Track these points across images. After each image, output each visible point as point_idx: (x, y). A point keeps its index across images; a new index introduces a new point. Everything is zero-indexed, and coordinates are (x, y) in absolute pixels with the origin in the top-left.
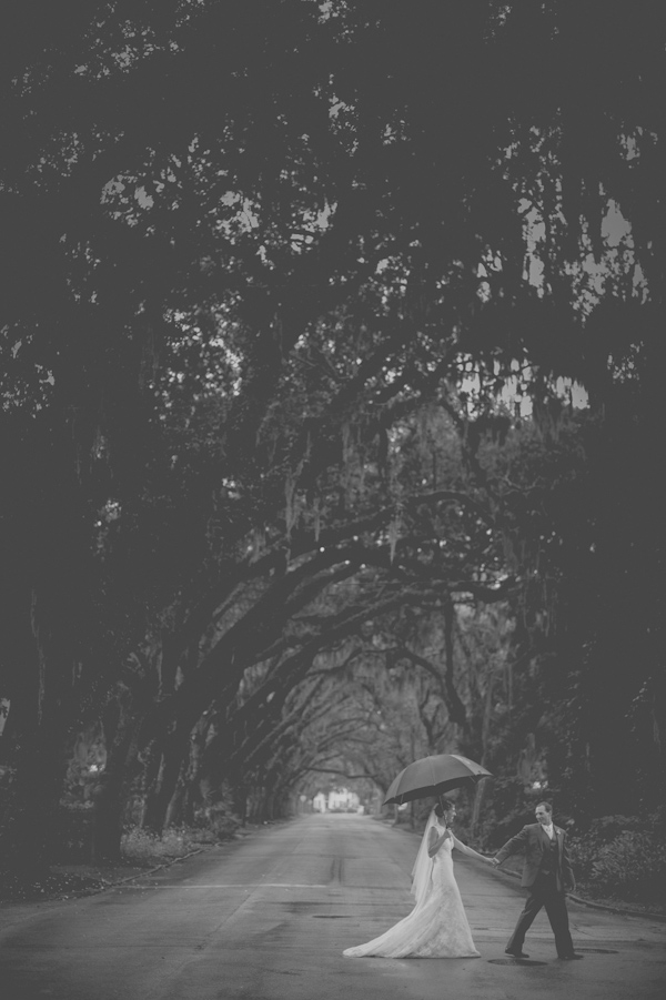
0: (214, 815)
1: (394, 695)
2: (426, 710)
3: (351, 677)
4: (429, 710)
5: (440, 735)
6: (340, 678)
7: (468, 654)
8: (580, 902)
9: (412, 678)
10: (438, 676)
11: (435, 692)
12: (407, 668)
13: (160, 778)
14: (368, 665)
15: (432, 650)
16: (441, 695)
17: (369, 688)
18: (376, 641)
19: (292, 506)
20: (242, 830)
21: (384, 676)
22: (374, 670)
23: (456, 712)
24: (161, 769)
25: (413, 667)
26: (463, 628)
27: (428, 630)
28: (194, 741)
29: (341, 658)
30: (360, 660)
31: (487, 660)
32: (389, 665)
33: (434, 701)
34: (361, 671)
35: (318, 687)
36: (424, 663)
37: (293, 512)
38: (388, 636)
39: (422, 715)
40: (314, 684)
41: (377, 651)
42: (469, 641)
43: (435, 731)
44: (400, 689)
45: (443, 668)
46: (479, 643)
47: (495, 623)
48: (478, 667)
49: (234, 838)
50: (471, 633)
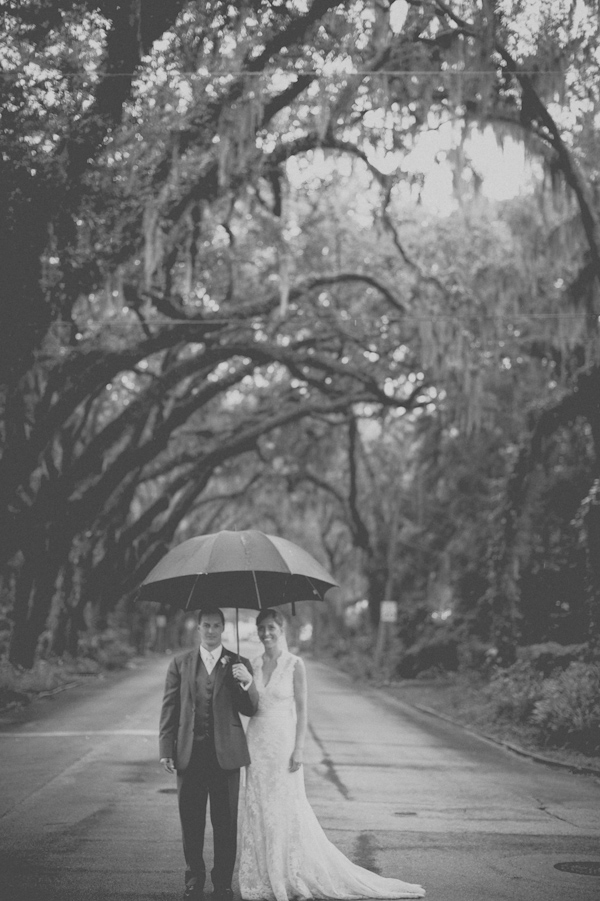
0: (103, 644)
1: (296, 524)
2: (328, 538)
3: (251, 502)
4: (331, 539)
5: (342, 563)
6: (240, 504)
7: (372, 475)
8: (525, 756)
9: (314, 505)
10: (340, 499)
11: (338, 518)
12: (308, 492)
13: (31, 603)
14: (269, 492)
15: (336, 475)
16: (344, 520)
17: (271, 516)
18: (278, 463)
19: (153, 242)
20: (137, 660)
21: (286, 504)
22: (275, 496)
23: (360, 537)
24: (33, 593)
25: (315, 491)
26: (368, 450)
27: (330, 451)
28: (78, 565)
29: (239, 483)
30: (261, 486)
31: (392, 482)
32: (290, 489)
33: (337, 528)
34: (261, 498)
35: (218, 515)
36: (325, 486)
37: (154, 251)
38: (289, 458)
39: (325, 545)
40: (213, 511)
41: (278, 476)
42: (373, 461)
43: (337, 559)
44: (302, 518)
45: (345, 492)
46: (384, 463)
47: (401, 444)
48: (384, 488)
49: (127, 669)
50: (376, 453)
